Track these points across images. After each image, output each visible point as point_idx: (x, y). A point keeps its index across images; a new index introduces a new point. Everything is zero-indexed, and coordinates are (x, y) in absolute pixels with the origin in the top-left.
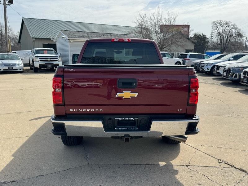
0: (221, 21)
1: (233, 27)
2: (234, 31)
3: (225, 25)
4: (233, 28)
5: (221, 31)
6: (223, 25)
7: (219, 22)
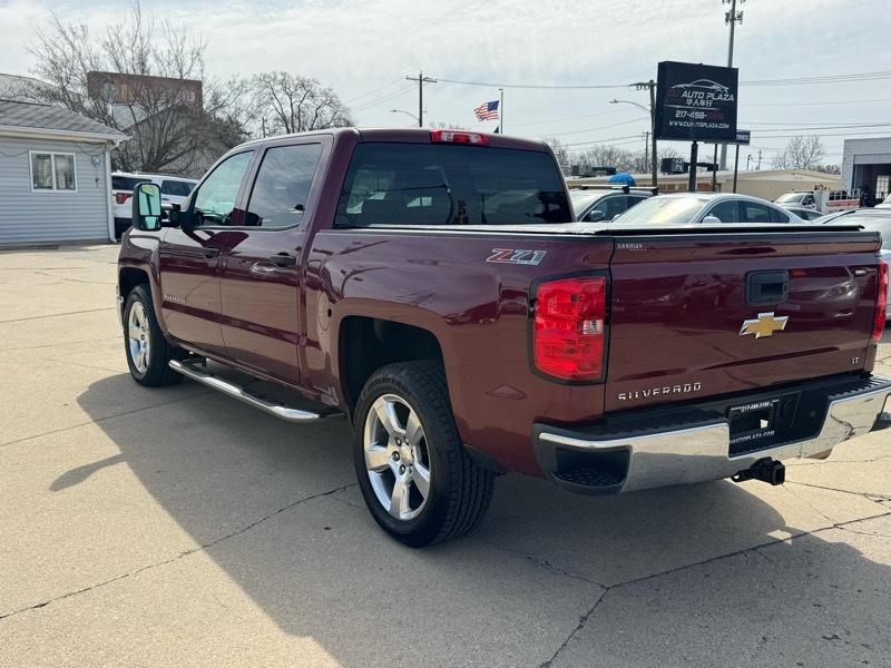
0: (282, 74)
1: (324, 99)
2: (327, 112)
3: (299, 91)
4: (324, 103)
5: (288, 111)
6: (292, 89)
7: (280, 77)
